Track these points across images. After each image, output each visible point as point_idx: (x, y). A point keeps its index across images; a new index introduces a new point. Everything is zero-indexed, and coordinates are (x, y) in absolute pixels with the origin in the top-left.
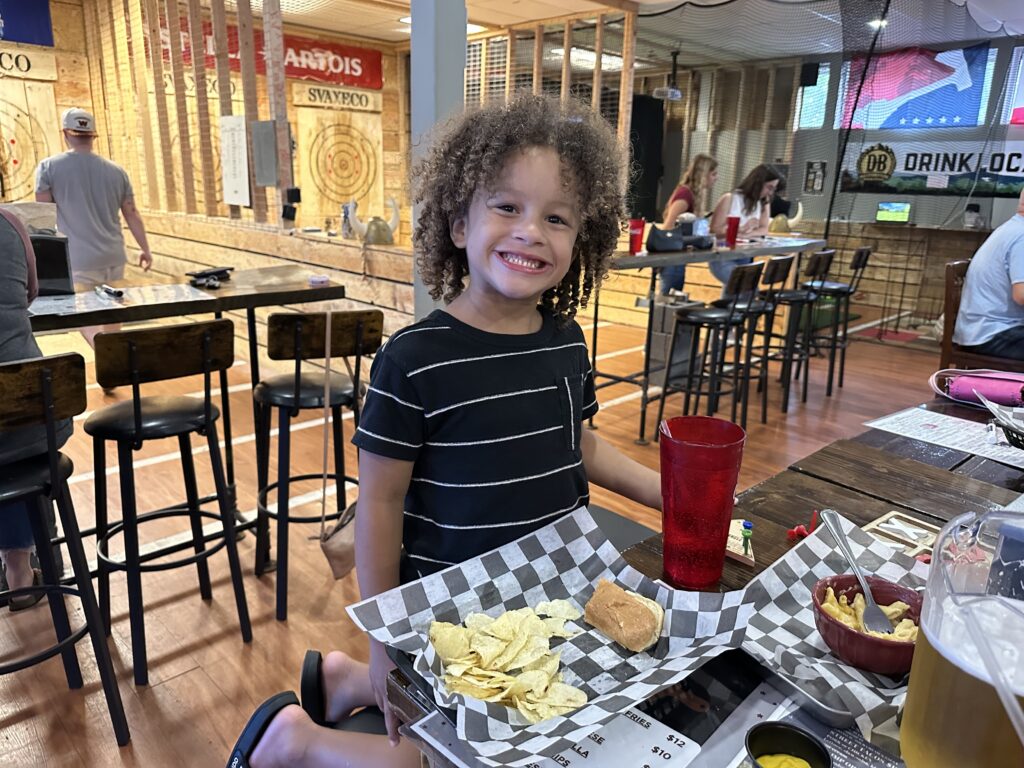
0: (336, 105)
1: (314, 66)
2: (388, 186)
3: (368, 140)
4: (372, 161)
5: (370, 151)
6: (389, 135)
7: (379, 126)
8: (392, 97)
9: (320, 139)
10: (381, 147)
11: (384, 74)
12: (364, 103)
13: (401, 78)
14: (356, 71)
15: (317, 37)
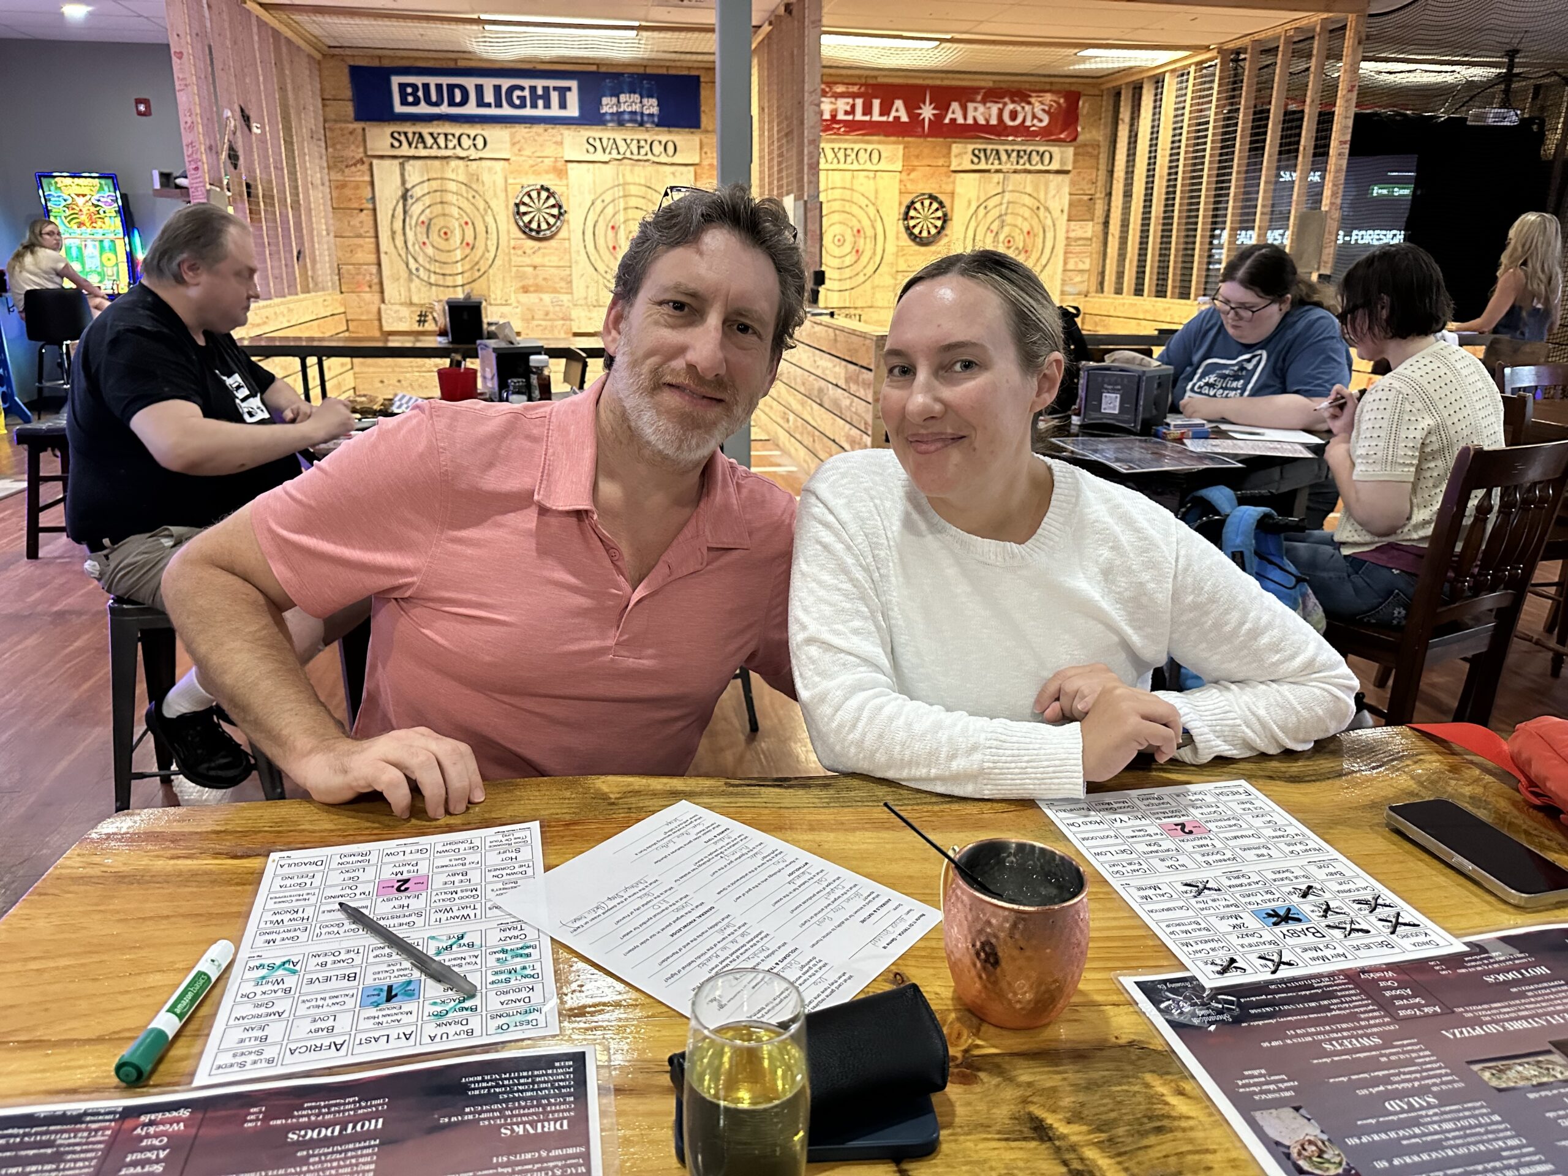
0: (1003, 167)
1: (982, 121)
2: (1071, 266)
3: (1047, 209)
4: (1050, 235)
5: (1049, 222)
6: (1080, 201)
7: (1066, 190)
8: (1090, 150)
9: (982, 211)
10: (1065, 216)
11: (1081, 119)
12: (1047, 160)
13: (1105, 125)
14: (1041, 121)
15: (991, 84)
